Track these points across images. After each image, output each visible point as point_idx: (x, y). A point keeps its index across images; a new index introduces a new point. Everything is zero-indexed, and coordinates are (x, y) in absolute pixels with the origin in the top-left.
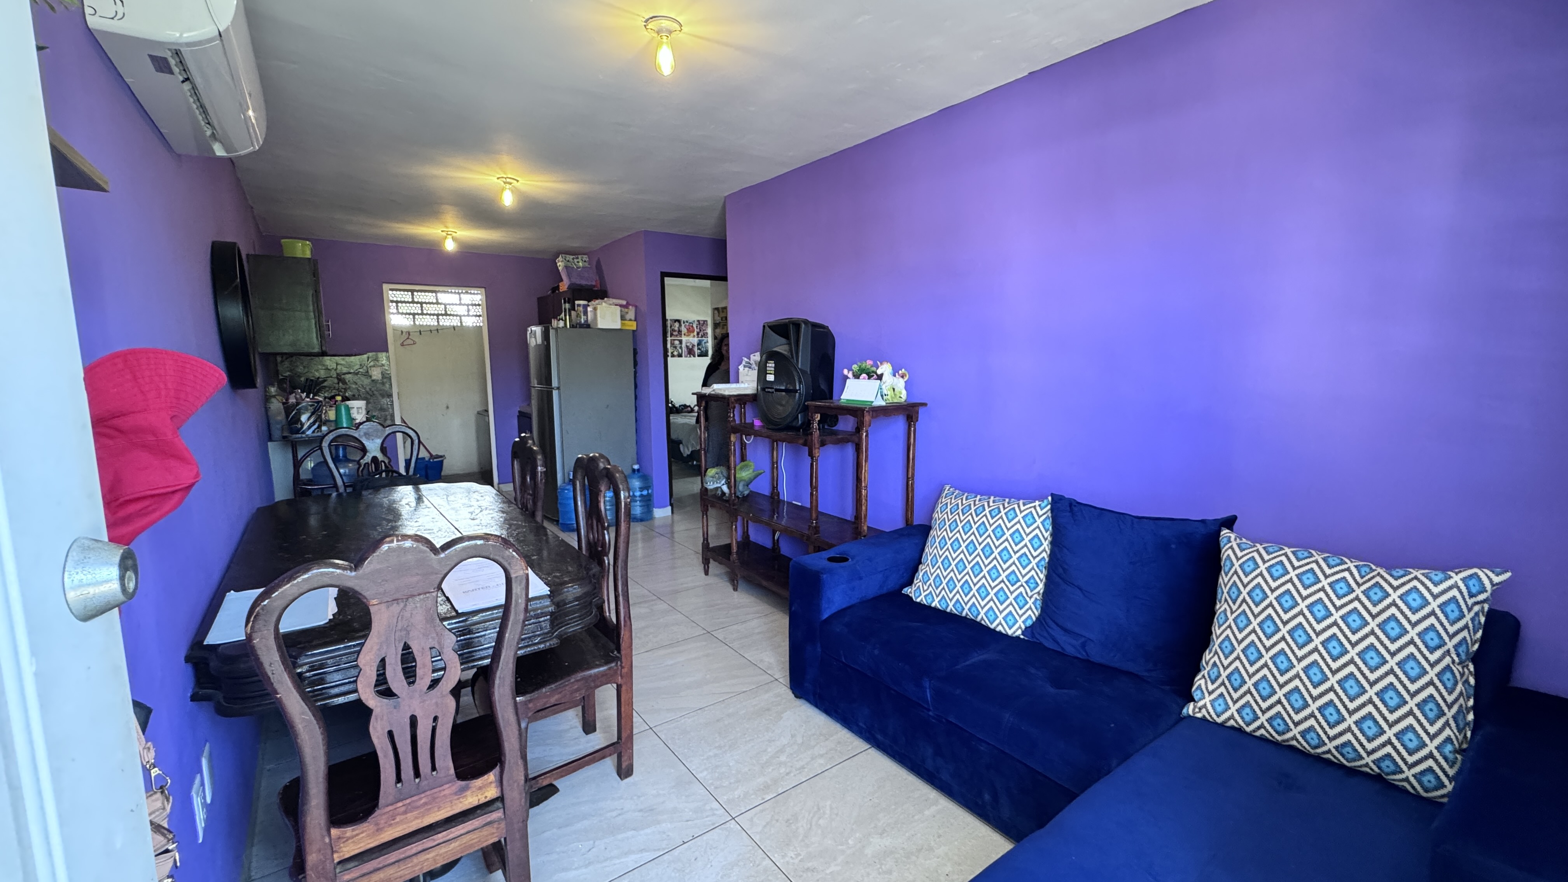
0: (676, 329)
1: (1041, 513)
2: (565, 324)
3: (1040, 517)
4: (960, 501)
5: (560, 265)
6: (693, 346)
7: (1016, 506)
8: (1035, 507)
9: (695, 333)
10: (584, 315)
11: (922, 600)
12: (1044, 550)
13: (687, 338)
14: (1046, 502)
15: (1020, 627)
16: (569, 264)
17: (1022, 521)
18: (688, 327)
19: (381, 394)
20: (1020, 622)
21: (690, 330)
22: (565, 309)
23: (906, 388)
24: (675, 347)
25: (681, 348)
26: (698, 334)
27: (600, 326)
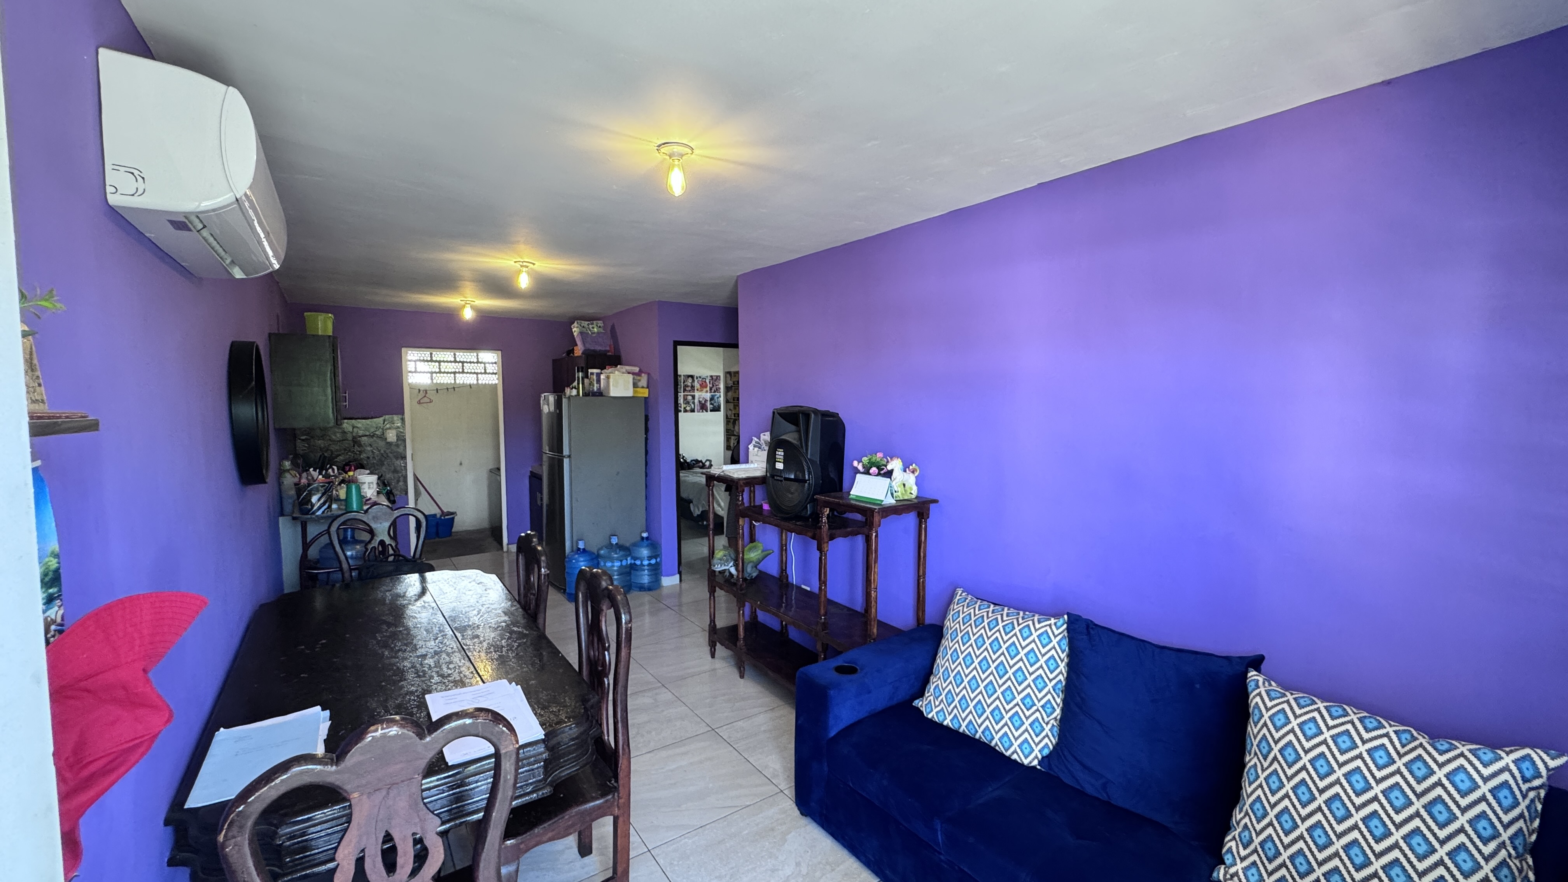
0: (689, 384)
1: (1056, 632)
2: (578, 392)
3: (1055, 637)
4: (972, 611)
5: (576, 330)
6: (706, 401)
7: (1030, 623)
8: (1050, 625)
9: (708, 389)
10: (597, 383)
11: (933, 717)
12: (1061, 672)
13: (700, 393)
14: (1061, 621)
15: (1036, 757)
16: (584, 330)
17: (1037, 640)
18: (700, 383)
19: (395, 456)
20: (1037, 751)
21: (703, 386)
22: (578, 378)
23: (917, 484)
24: (688, 403)
25: (694, 403)
26: (711, 389)
27: (612, 394)
